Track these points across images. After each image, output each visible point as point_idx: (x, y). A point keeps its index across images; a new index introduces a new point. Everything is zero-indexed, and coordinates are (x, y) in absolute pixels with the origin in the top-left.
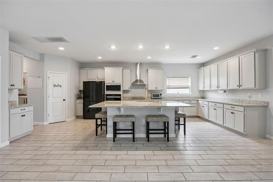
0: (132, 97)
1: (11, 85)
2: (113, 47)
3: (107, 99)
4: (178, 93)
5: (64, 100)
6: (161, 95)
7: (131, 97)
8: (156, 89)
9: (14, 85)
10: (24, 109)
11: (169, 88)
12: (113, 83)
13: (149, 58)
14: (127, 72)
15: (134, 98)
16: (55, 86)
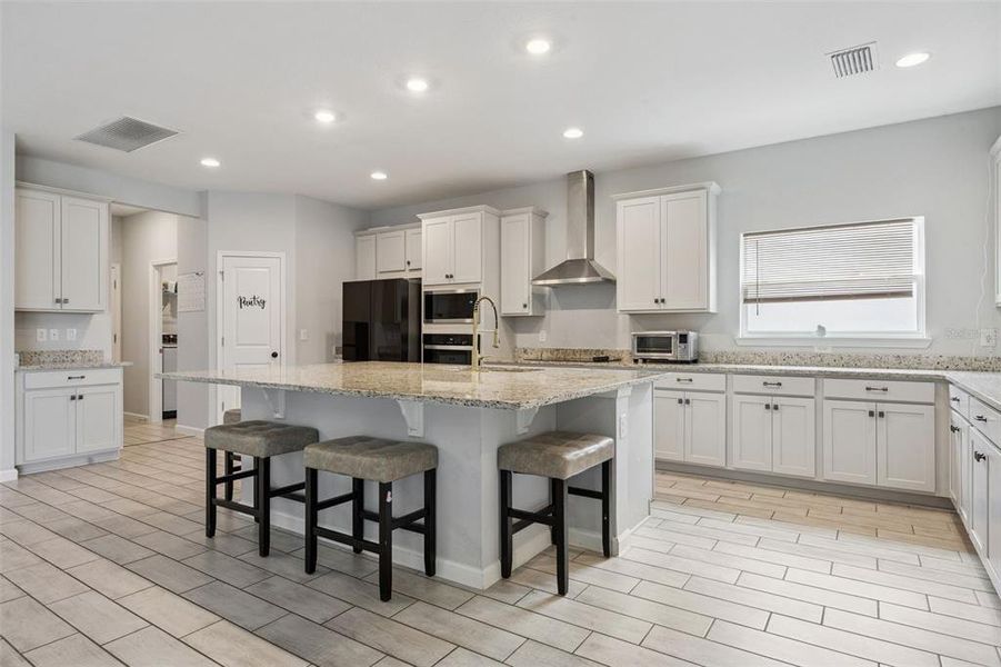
0: (552, 351)
1: (58, 301)
2: (325, 118)
3: (431, 357)
4: (821, 329)
5: (275, 355)
6: (683, 339)
7: (547, 350)
8: (655, 307)
9: (66, 301)
10: (83, 377)
11: (754, 301)
12: (447, 281)
13: (573, 134)
14: (520, 225)
15: (562, 358)
16: (242, 302)
